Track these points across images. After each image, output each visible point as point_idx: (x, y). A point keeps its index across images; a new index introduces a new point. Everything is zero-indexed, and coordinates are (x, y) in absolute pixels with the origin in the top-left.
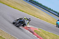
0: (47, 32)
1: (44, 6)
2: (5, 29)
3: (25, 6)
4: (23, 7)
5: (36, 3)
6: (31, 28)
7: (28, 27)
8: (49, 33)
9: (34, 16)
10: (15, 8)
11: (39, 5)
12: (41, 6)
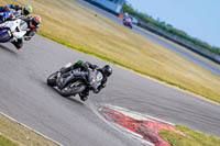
0: (207, 135)
1: (194, 41)
2: (52, 129)
3: (123, 41)
4: (114, 45)
5: (164, 29)
6: (147, 122)
7: (138, 122)
8: (214, 141)
9: (159, 79)
10: (85, 52)
11: (175, 38)
12: (183, 41)
